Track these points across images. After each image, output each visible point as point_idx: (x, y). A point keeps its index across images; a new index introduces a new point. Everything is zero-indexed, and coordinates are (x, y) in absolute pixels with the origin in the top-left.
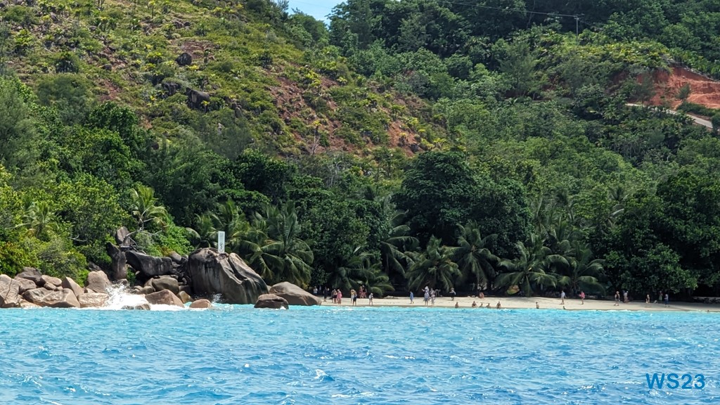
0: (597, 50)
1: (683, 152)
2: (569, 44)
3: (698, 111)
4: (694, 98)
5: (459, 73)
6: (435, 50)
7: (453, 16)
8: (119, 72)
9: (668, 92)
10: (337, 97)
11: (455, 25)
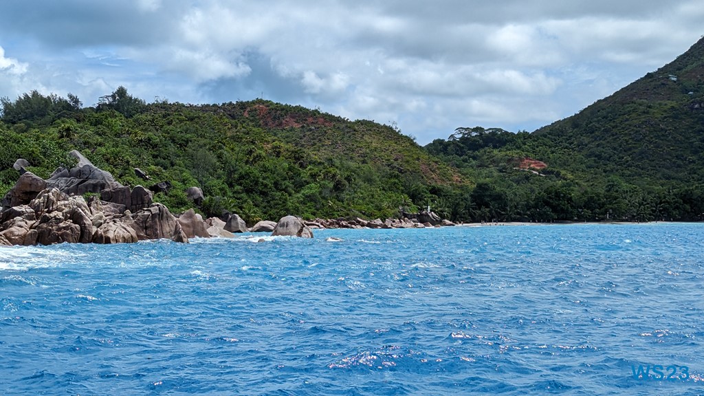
0: (504, 153)
1: (531, 181)
2: (496, 152)
3: (534, 169)
4: (532, 166)
5: (465, 161)
6: (458, 155)
7: (462, 145)
8: (379, 163)
9: (525, 164)
10: (438, 168)
11: (463, 148)
